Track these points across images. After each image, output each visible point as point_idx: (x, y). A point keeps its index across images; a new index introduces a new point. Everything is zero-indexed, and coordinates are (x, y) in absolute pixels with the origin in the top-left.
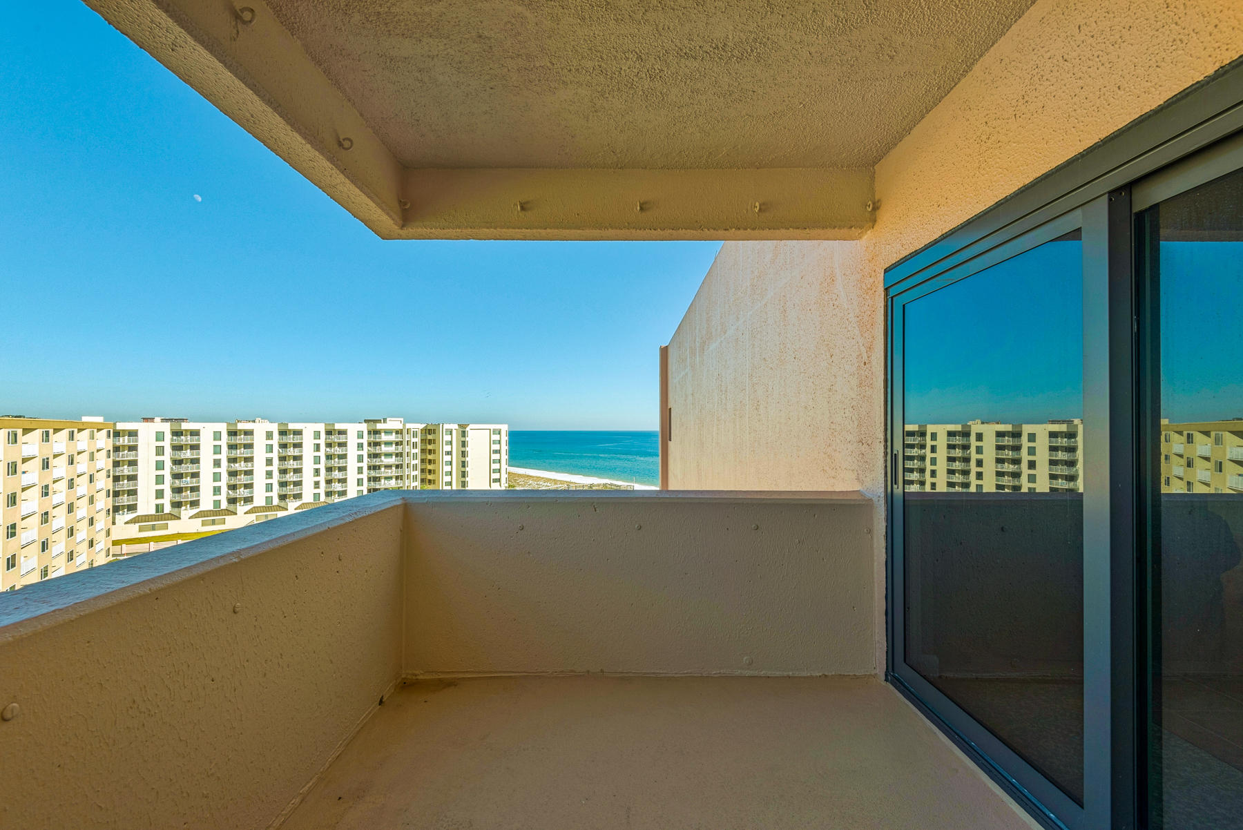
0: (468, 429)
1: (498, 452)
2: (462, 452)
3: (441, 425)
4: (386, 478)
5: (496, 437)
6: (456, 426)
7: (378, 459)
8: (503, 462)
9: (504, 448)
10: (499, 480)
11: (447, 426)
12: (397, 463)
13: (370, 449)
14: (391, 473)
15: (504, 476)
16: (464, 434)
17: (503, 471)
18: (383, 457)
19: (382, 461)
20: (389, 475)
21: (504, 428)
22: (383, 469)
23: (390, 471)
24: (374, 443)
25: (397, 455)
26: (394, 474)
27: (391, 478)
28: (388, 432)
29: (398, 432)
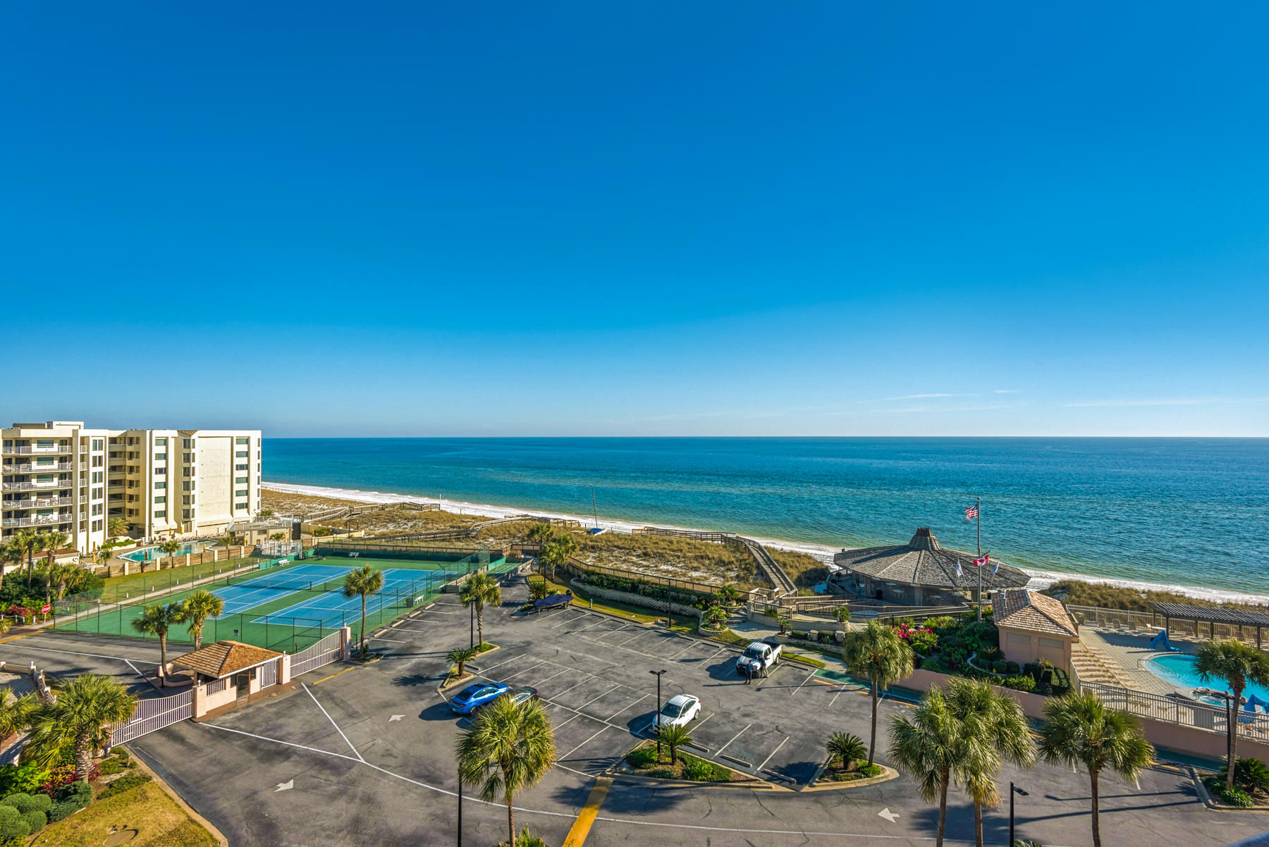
0: (193, 437)
1: (246, 467)
2: (185, 469)
3: (148, 432)
4: (39, 512)
5: (244, 448)
6: (175, 433)
7: (26, 484)
8: (253, 480)
9: (255, 461)
10: (246, 506)
11: (157, 433)
12: (62, 488)
13: (8, 468)
14: (51, 502)
15: (255, 499)
16: (187, 444)
17: (253, 492)
18: (34, 481)
19: (32, 486)
20: (47, 506)
21: (255, 436)
22: (34, 499)
23: (48, 500)
24: (17, 459)
25: (62, 476)
26: (57, 505)
27: (51, 511)
28: (42, 442)
29: (63, 442)
